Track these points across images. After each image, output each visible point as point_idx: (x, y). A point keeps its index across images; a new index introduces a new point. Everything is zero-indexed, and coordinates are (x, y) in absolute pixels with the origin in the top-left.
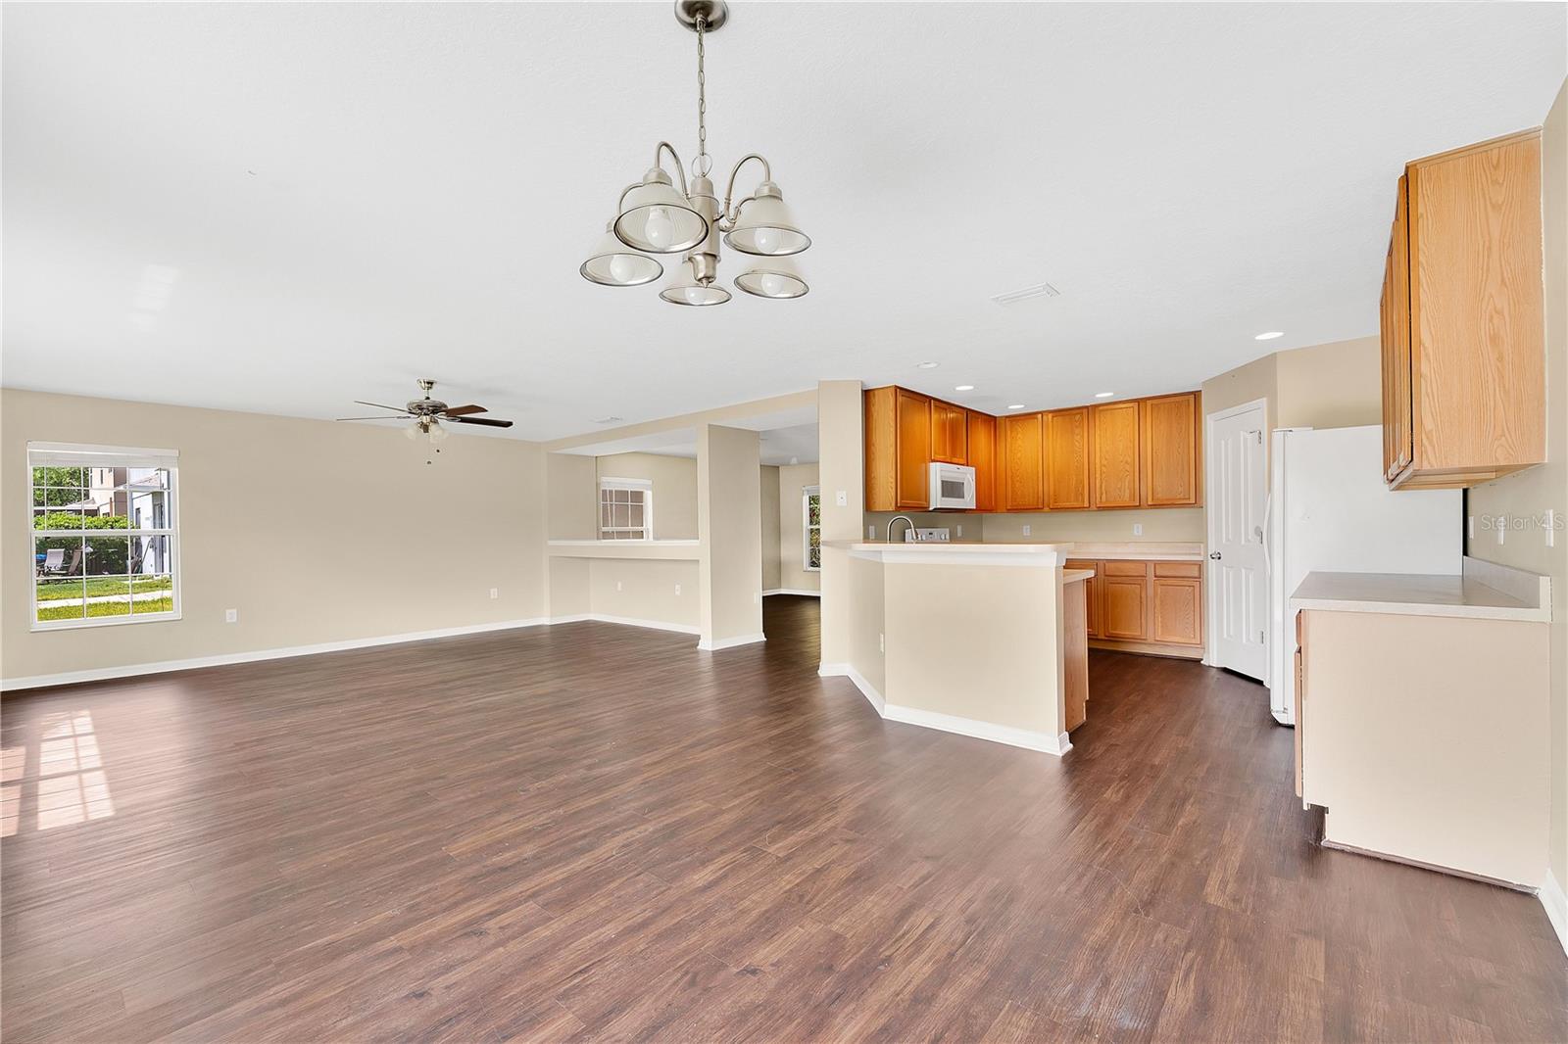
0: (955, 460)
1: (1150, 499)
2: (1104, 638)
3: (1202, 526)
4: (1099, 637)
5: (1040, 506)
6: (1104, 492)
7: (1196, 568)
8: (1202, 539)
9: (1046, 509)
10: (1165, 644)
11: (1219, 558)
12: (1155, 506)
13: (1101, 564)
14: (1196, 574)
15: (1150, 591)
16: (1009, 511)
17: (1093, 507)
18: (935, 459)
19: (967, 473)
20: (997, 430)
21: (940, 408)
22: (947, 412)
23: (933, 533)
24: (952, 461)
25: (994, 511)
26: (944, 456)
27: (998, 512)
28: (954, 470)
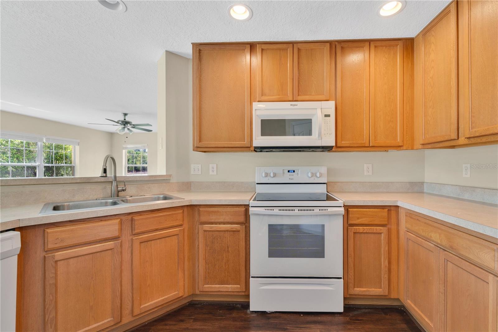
0: (301, 97)
5: (455, 137)
16: (425, 146)
18: (260, 100)
19: (317, 109)
20: (415, 52)
21: (273, 49)
22: (288, 51)
23: (294, 171)
24: (296, 99)
25: (404, 148)
26: (281, 96)
27: (415, 148)
28: (292, 106)
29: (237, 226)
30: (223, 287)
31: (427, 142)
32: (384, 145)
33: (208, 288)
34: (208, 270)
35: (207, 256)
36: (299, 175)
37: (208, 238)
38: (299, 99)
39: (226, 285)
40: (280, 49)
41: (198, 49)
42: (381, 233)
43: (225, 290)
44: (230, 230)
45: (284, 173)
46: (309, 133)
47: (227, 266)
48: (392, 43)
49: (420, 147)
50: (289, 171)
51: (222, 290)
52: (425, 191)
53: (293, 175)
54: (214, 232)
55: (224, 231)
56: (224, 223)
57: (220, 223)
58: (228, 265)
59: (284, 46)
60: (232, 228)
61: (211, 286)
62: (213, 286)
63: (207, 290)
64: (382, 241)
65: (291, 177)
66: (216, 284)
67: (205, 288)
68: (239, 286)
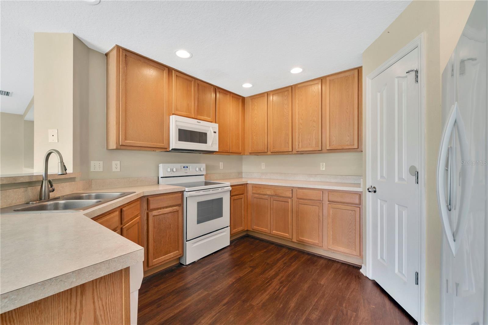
0: (199, 117)
1: (328, 145)
2: (295, 241)
3: (362, 164)
4: (293, 241)
5: (266, 151)
6: (300, 141)
7: (358, 197)
8: (362, 175)
9: (269, 153)
10: (334, 251)
11: (375, 192)
12: (332, 151)
13: (294, 190)
14: (357, 201)
15: (325, 211)
16: (251, 154)
17: (294, 152)
18: (175, 113)
19: (210, 127)
20: (245, 105)
21: (183, 78)
22: (192, 83)
23: (187, 167)
24: (197, 118)
25: (242, 154)
26: (188, 114)
27: (245, 154)
28: (198, 123)
29: (175, 207)
30: (168, 256)
31: (253, 152)
32: (235, 152)
33: (156, 261)
34: (155, 248)
35: (155, 236)
36: (191, 170)
37: (155, 221)
38: (198, 118)
39: (169, 254)
40: (187, 79)
41: (124, 54)
42: (242, 198)
43: (168, 258)
44: (172, 211)
45: (181, 168)
46: (205, 142)
47: (169, 240)
48: (238, 97)
49: (249, 154)
50: (184, 167)
51: (167, 259)
52: (243, 177)
53: (187, 170)
54: (160, 216)
55: (168, 213)
56: (167, 207)
57: (163, 208)
58: (170, 238)
59: (190, 79)
60: (174, 210)
61: (158, 259)
62: (160, 258)
63: (156, 263)
64: (243, 202)
65: (186, 171)
66: (161, 257)
67: (154, 262)
68: (178, 251)
